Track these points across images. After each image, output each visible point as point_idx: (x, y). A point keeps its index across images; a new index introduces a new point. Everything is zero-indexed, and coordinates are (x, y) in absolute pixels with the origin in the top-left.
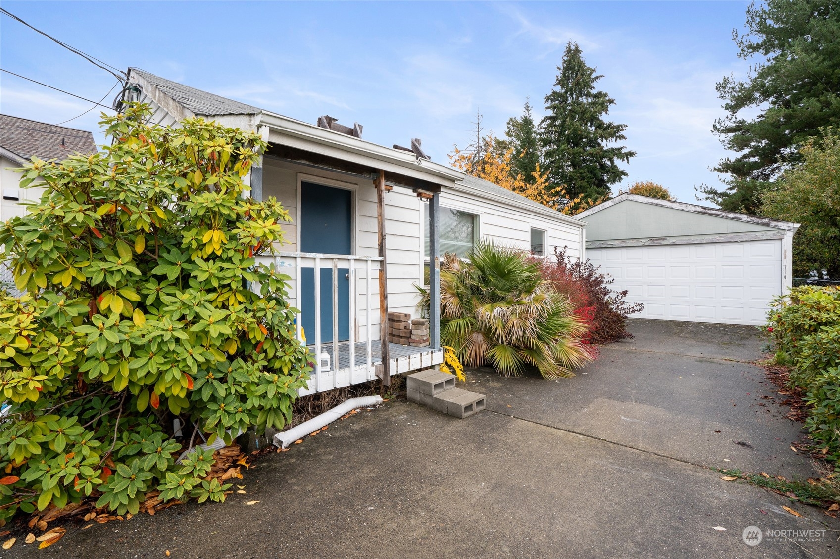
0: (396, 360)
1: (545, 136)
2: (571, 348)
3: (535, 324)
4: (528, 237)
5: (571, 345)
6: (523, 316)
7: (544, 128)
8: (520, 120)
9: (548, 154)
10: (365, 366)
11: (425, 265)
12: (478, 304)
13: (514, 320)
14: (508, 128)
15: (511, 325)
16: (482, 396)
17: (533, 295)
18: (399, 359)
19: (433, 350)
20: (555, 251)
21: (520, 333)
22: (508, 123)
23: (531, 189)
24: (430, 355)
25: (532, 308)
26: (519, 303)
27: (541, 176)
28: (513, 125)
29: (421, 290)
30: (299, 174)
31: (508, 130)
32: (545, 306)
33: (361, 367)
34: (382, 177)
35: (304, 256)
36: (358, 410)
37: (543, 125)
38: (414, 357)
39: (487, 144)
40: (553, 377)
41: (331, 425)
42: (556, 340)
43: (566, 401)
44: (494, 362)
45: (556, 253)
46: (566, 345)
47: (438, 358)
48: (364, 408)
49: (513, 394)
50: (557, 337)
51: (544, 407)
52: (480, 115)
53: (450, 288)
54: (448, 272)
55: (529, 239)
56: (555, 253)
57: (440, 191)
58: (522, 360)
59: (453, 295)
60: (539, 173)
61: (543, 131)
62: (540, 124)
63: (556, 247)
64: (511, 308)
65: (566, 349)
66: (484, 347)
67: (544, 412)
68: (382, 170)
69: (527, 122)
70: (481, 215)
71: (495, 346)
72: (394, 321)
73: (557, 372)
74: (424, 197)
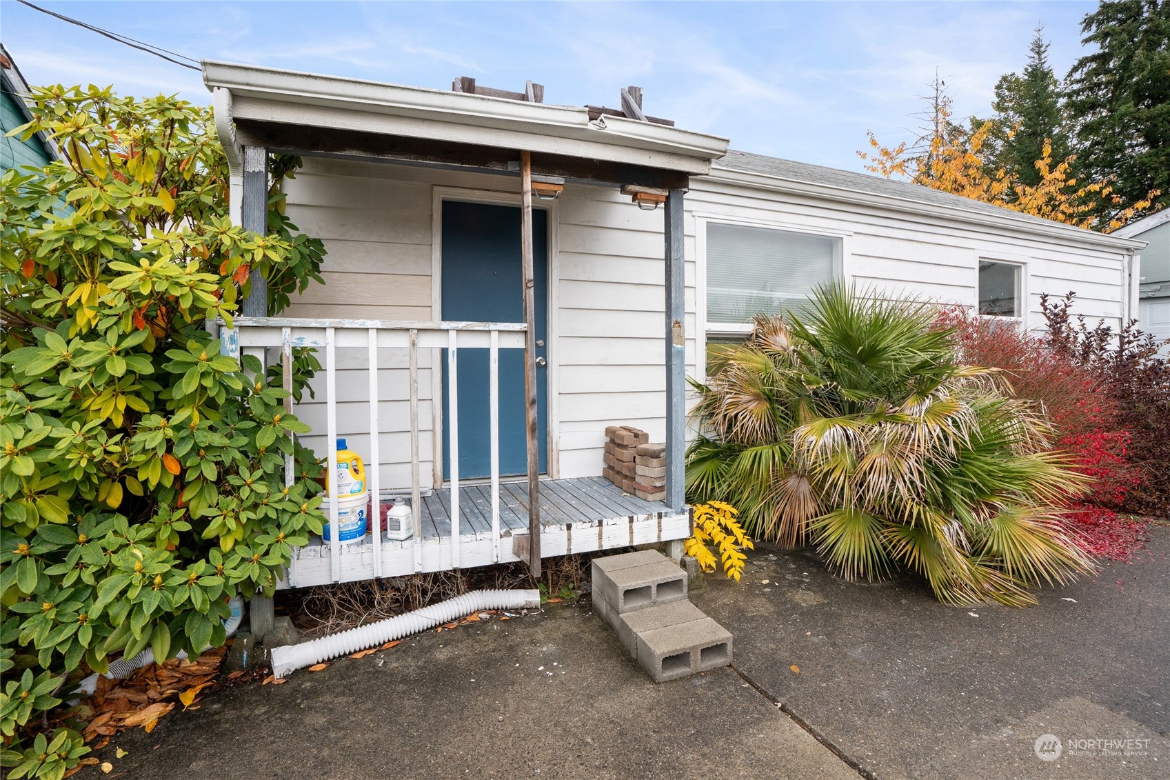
0: (564, 527)
1: (1080, 98)
2: (1031, 531)
3: (923, 469)
4: (973, 278)
5: (1032, 525)
6: (898, 448)
7: (1078, 82)
8: (1021, 75)
9: (1087, 130)
10: (486, 535)
11: (708, 339)
12: (809, 415)
13: (878, 456)
14: (998, 95)
15: (866, 467)
16: (723, 634)
17: (928, 402)
18: (574, 525)
19: (664, 510)
20: (1043, 304)
21: (885, 486)
22: (999, 87)
23: (1036, 196)
24: (655, 521)
25: (921, 432)
26: (894, 419)
27: (1052, 168)
28: (1009, 89)
29: (699, 386)
30: (436, 189)
31: (997, 100)
32: (951, 430)
33: (479, 536)
34: (526, 164)
35: (339, 326)
36: (484, 615)
37: (1077, 76)
38: (611, 522)
39: (956, 131)
40: (967, 599)
41: (404, 643)
42: (993, 508)
43: (961, 686)
44: (820, 543)
45: (1046, 309)
46: (1020, 522)
47: (676, 526)
48: (497, 612)
49: (828, 635)
50: (997, 502)
51: (885, 694)
52: (940, 82)
53: (750, 384)
54: (760, 353)
55: (976, 284)
56: (1041, 309)
57: (687, 186)
58: (885, 549)
59: (757, 397)
60: (1049, 161)
61: (1076, 87)
62: (1070, 75)
63: (1044, 297)
64: (877, 429)
65: (1018, 531)
66: (811, 508)
67: (875, 708)
68: (525, 152)
69: (1039, 76)
70: (845, 238)
71: (830, 509)
72: (619, 445)
73: (986, 586)
74: (646, 201)
